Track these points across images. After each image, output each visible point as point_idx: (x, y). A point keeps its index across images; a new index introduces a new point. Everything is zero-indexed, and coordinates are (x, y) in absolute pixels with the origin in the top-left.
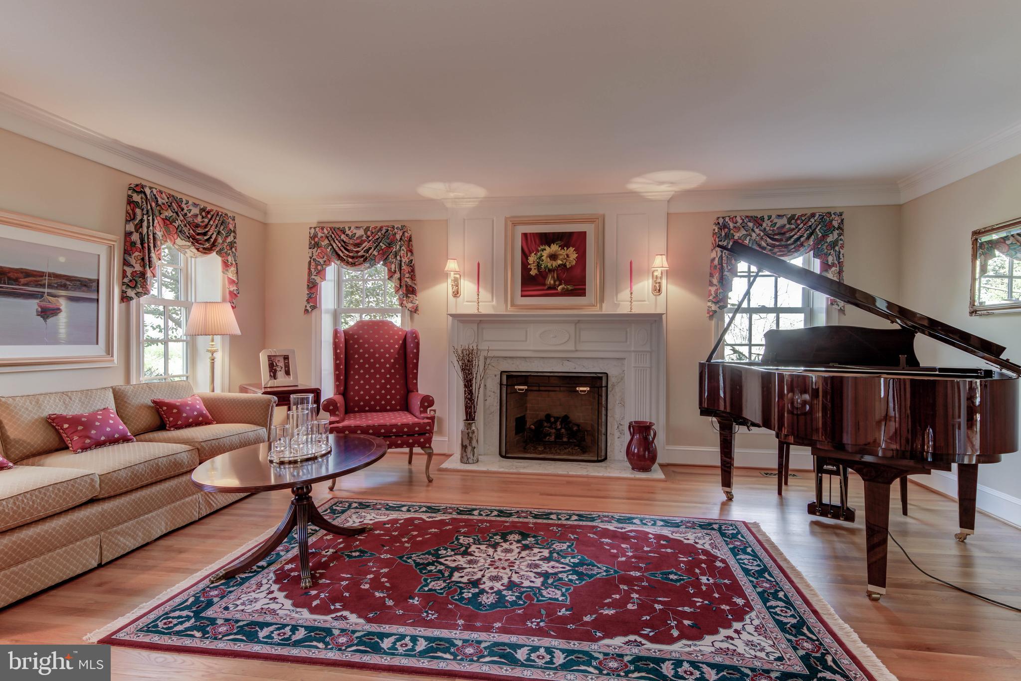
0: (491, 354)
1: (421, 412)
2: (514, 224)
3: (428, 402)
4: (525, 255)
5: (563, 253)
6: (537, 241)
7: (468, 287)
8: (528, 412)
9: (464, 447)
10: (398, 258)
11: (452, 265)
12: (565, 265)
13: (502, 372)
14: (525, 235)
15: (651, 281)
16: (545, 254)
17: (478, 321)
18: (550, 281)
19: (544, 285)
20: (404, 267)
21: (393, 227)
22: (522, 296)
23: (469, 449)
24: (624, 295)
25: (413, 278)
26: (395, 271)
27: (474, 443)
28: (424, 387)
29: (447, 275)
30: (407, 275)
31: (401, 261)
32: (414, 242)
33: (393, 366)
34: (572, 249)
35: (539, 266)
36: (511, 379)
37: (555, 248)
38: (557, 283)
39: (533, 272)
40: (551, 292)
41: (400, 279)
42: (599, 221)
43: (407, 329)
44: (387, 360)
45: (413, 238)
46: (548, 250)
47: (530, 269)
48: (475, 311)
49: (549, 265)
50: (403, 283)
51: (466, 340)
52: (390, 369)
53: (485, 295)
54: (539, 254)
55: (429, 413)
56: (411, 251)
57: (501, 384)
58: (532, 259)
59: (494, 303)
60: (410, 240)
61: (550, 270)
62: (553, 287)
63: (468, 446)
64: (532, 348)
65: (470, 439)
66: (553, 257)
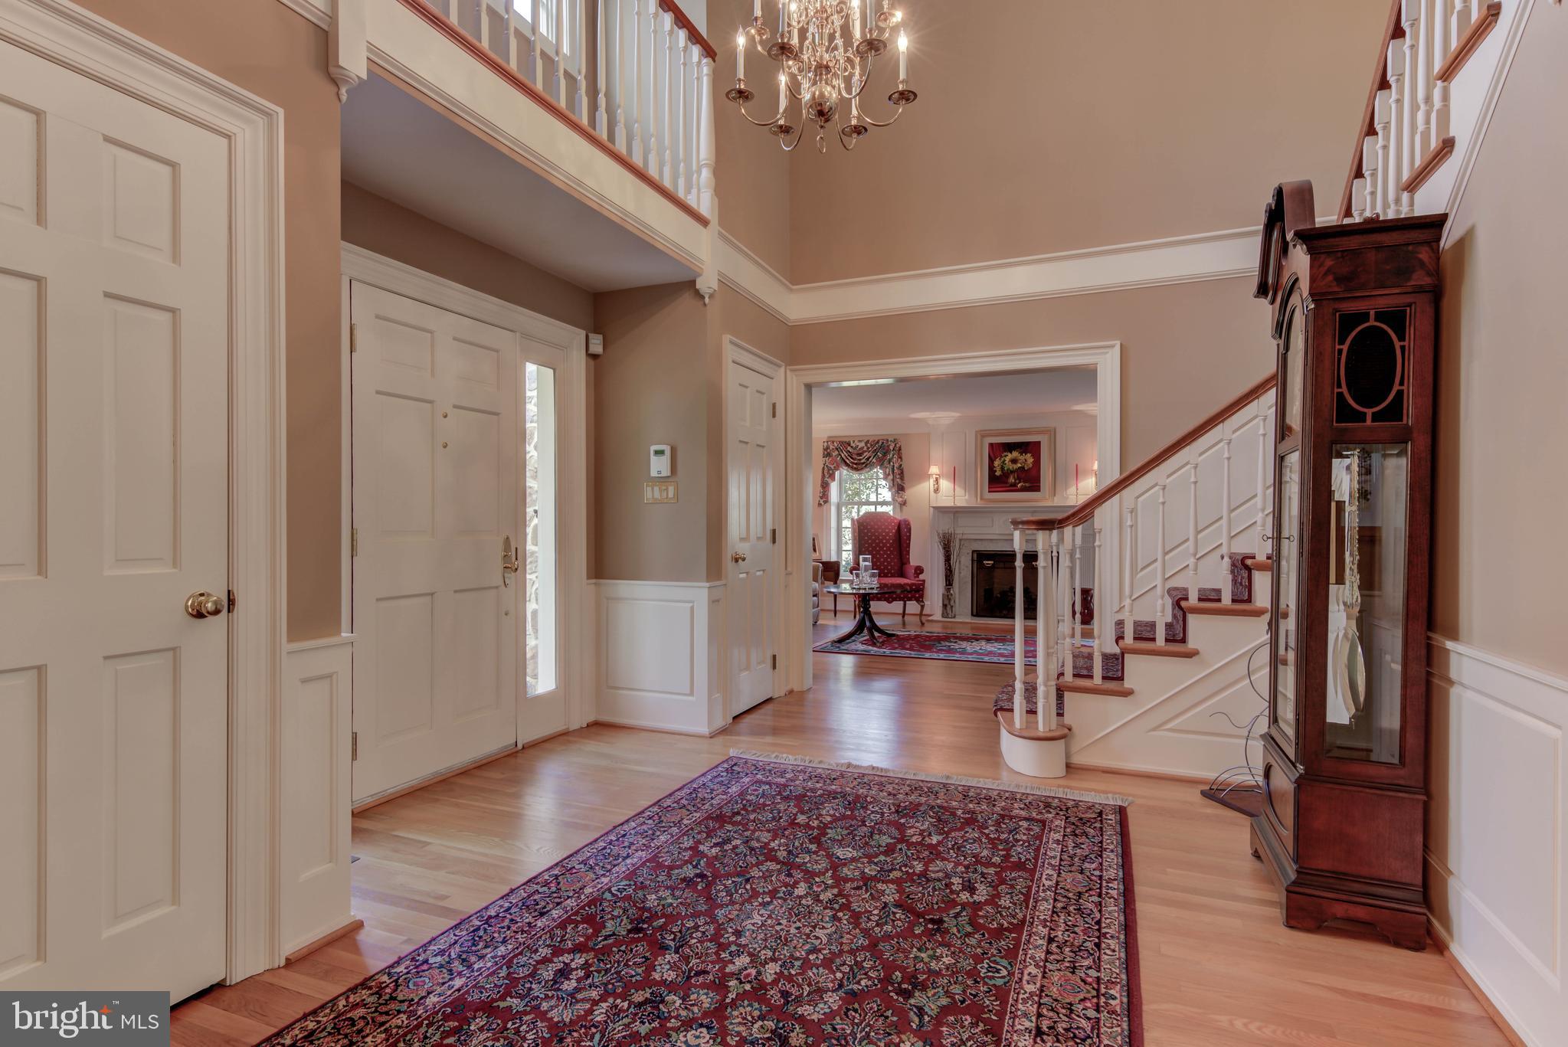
0: (965, 537)
1: (915, 577)
2: (983, 436)
3: (919, 570)
4: (991, 461)
5: (1022, 458)
6: (1001, 449)
7: (945, 485)
8: (995, 586)
9: (945, 606)
10: (891, 463)
11: (934, 470)
12: (1023, 468)
13: (973, 552)
14: (991, 445)
15: (1094, 479)
16: (1007, 459)
17: (954, 512)
18: (1012, 480)
19: (1007, 483)
20: (896, 471)
21: (888, 440)
22: (989, 492)
23: (949, 607)
24: (1072, 490)
25: (902, 478)
26: (889, 474)
27: (952, 603)
28: (914, 560)
29: (929, 476)
30: (898, 476)
31: (894, 466)
32: (903, 451)
33: (891, 545)
34: (1029, 455)
35: (1002, 468)
36: (980, 557)
37: (1015, 454)
38: (1017, 481)
39: (998, 473)
40: (1013, 488)
41: (893, 480)
42: (1052, 433)
43: (899, 517)
44: (888, 541)
45: (902, 448)
46: (1010, 456)
47: (996, 471)
48: (952, 505)
49: (1011, 468)
50: (895, 483)
51: (945, 526)
52: (890, 547)
53: (959, 491)
54: (1003, 459)
55: (921, 577)
56: (901, 458)
57: (973, 560)
58: (997, 463)
59: (967, 497)
60: (900, 449)
61: (1012, 472)
62: (1014, 485)
63: (947, 605)
64: (997, 532)
65: (950, 600)
66: (1014, 461)
